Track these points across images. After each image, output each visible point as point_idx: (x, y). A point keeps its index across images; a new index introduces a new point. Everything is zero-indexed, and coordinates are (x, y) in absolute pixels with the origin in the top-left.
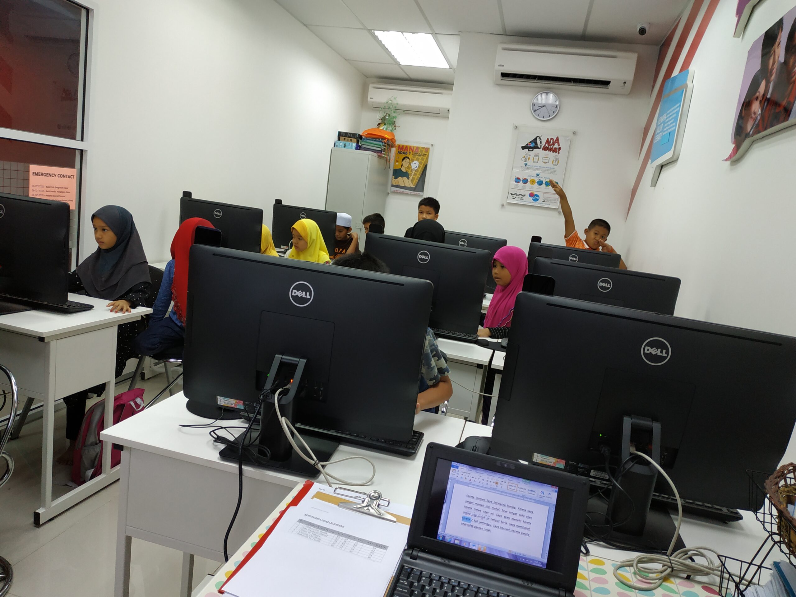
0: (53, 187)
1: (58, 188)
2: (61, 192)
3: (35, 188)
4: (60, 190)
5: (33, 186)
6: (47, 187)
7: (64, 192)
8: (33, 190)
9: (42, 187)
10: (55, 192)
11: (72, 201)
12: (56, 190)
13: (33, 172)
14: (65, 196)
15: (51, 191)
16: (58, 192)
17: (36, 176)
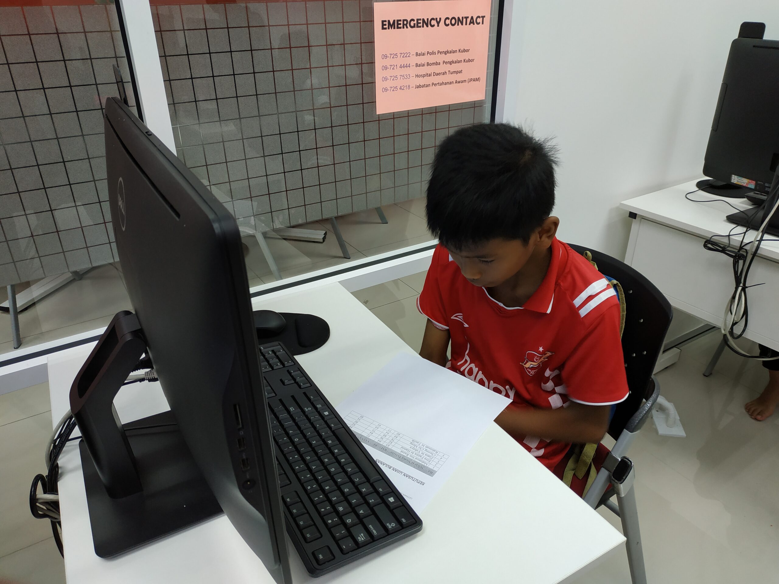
0: (433, 53)
1: (446, 53)
2: (451, 63)
3: (388, 62)
4: (450, 57)
5: (385, 57)
6: (417, 54)
7: (459, 62)
8: (385, 68)
9: (406, 55)
10: (437, 64)
11: (477, 80)
12: (440, 58)
13: (383, 22)
14: (461, 72)
15: (428, 64)
16: (444, 62)
17: (391, 31)
